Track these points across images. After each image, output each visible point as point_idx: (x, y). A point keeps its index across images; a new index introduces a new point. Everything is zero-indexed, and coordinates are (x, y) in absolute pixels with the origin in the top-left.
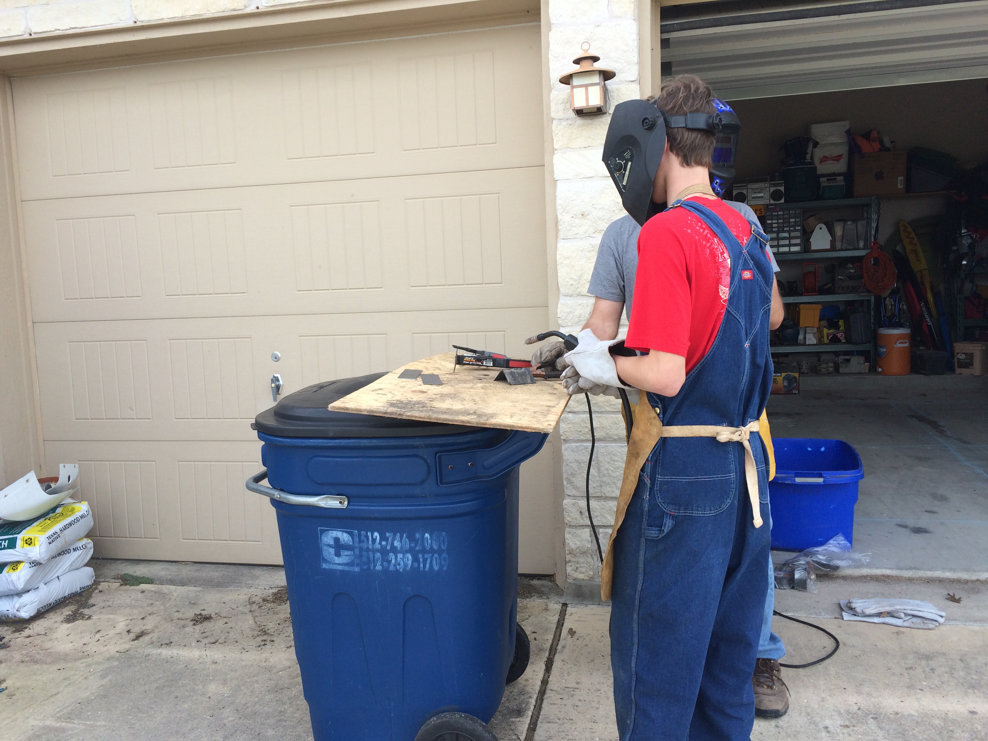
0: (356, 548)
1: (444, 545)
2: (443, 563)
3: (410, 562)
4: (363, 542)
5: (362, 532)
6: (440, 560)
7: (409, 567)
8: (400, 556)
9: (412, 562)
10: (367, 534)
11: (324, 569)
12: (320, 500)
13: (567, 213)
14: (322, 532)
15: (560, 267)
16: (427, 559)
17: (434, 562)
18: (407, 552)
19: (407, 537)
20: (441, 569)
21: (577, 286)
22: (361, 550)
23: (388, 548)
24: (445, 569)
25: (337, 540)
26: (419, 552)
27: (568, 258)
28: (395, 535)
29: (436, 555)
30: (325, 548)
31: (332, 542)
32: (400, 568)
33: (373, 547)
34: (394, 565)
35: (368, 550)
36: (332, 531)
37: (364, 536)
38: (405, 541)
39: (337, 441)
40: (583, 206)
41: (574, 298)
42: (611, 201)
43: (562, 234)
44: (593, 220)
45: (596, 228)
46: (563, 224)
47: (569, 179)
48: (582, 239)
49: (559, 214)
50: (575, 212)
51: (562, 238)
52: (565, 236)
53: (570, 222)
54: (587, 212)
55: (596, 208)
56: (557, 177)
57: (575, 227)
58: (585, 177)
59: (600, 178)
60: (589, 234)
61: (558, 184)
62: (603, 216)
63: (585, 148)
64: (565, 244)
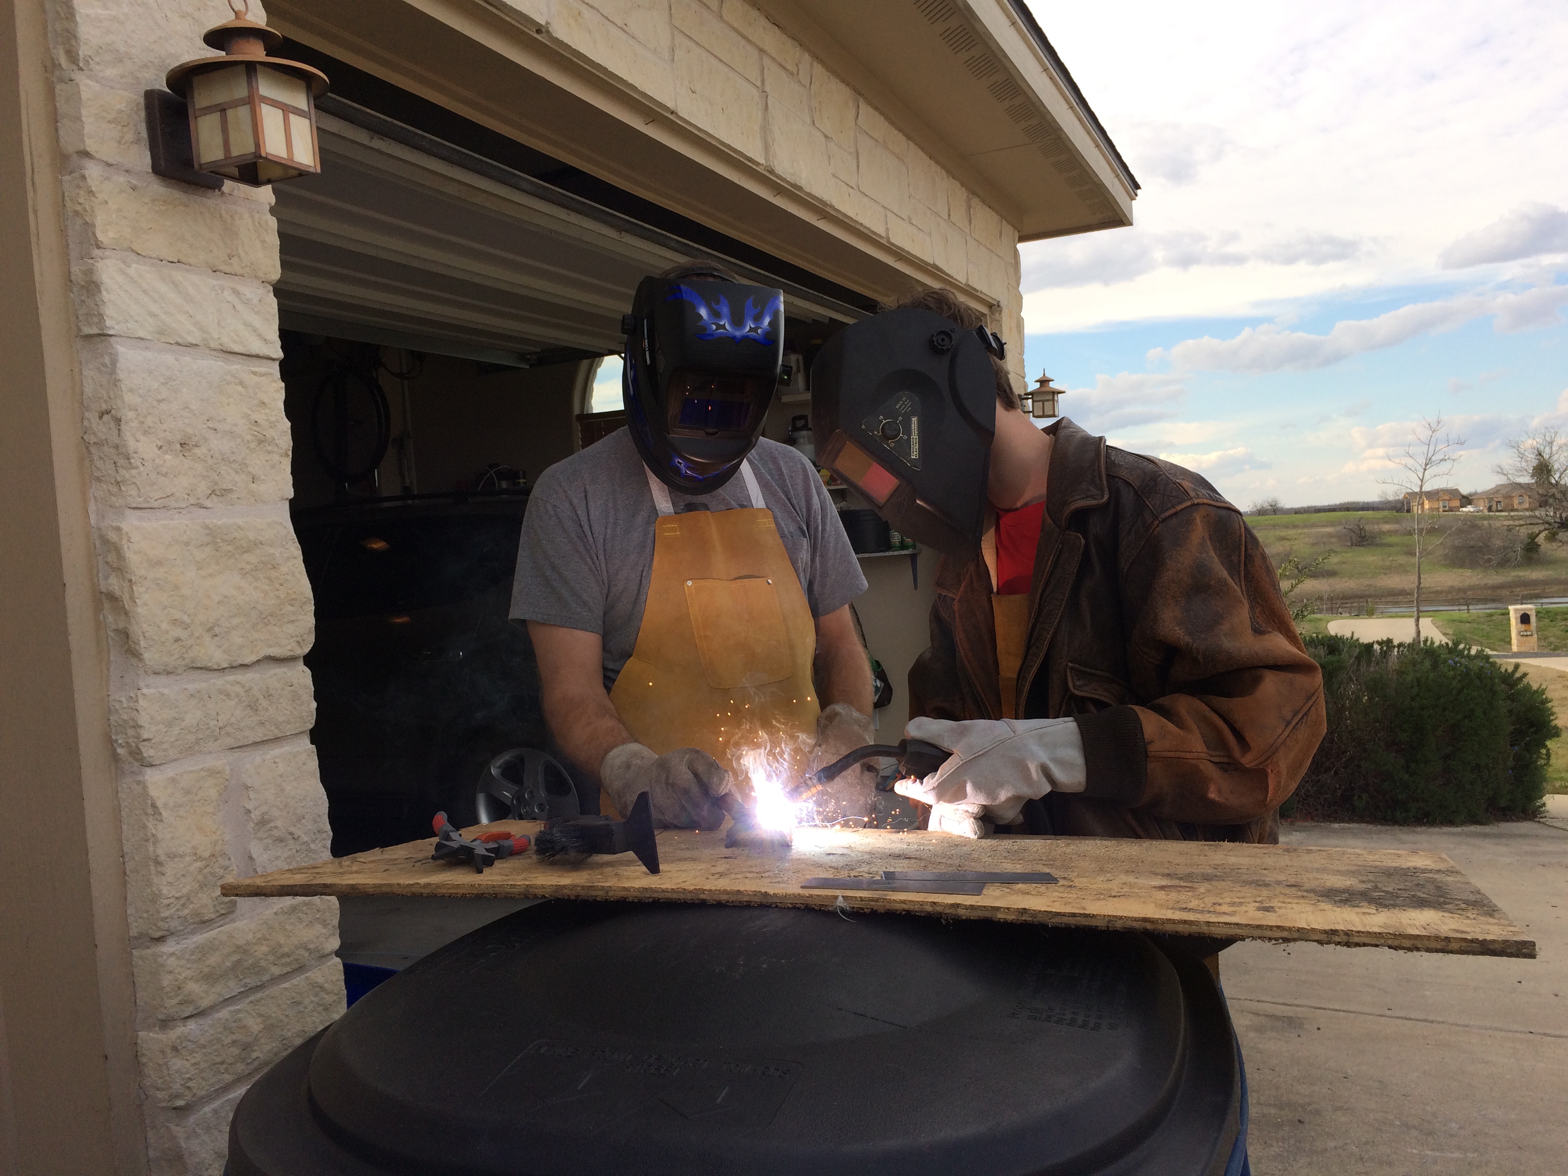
15: (141, 590)
21: (191, 641)
27: (159, 563)
40: (186, 421)
41: (178, 678)
42: (242, 418)
43: (134, 493)
44: (210, 461)
45: (216, 484)
46: (139, 464)
47: (142, 339)
48: (181, 510)
49: (128, 434)
50: (167, 433)
51: (134, 505)
52: (142, 499)
53: (158, 461)
54: (196, 438)
55: (215, 430)
56: (113, 325)
57: (165, 475)
58: (180, 341)
59: (213, 353)
60: (198, 499)
61: (118, 347)
62: (233, 453)
63: (172, 262)
64: (144, 524)
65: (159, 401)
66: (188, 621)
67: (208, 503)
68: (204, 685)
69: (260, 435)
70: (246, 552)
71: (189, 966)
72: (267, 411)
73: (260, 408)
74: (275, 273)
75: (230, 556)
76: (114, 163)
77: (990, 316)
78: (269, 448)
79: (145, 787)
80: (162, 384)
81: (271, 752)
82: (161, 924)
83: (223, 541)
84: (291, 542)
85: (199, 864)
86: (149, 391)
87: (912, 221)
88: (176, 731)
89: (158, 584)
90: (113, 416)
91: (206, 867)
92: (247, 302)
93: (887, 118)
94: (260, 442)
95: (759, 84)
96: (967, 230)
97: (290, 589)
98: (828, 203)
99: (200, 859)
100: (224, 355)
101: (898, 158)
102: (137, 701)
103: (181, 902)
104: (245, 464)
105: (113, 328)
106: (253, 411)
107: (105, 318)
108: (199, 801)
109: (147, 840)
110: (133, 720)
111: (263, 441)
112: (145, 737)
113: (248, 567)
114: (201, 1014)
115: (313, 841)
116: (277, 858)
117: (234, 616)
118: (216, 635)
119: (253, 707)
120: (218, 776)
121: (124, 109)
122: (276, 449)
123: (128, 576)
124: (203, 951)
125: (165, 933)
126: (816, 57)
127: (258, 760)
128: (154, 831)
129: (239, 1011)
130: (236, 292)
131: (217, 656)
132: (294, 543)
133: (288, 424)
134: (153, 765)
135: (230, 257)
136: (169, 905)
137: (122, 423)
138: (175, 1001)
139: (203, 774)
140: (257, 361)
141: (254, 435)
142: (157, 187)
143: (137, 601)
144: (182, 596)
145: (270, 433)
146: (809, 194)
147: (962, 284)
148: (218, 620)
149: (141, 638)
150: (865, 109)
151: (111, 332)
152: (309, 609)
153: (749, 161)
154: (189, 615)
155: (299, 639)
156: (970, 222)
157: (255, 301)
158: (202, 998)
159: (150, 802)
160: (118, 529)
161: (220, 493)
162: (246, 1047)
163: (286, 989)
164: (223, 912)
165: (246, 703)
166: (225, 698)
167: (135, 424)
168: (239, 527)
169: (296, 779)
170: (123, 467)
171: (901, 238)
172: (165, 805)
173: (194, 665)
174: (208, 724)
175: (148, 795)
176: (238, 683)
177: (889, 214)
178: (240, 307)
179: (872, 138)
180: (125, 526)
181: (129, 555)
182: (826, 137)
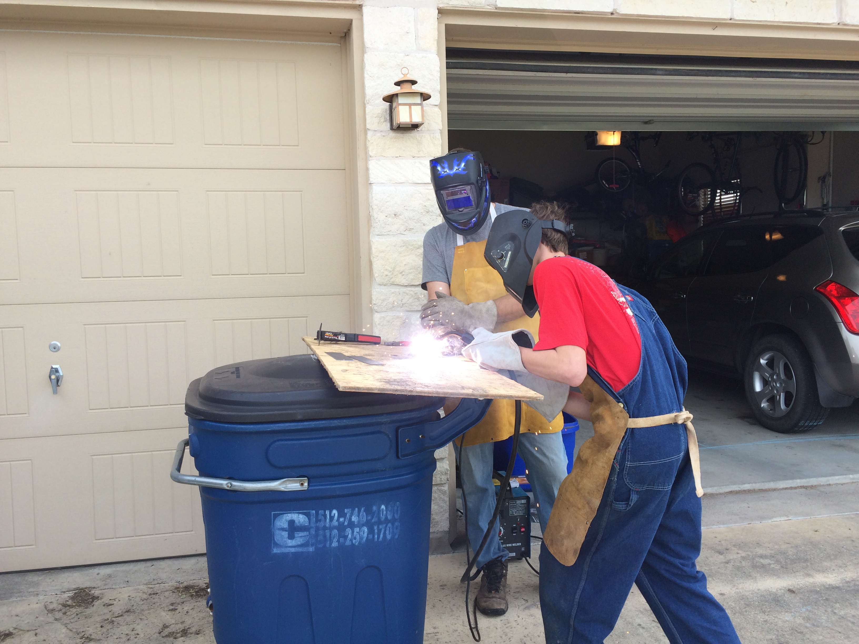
0: (311, 527)
1: (397, 514)
2: (395, 531)
3: (366, 535)
4: (320, 521)
5: (320, 511)
6: (393, 530)
7: (365, 539)
8: (357, 530)
9: (368, 535)
10: (325, 512)
11: (276, 553)
12: (280, 484)
14: (276, 516)
15: (376, 260)
16: (381, 529)
17: (387, 532)
18: (363, 525)
19: (365, 511)
20: (393, 538)
21: (391, 277)
22: (317, 529)
23: (346, 523)
24: (397, 537)
25: (292, 522)
26: (375, 523)
27: (383, 252)
28: (353, 510)
29: (390, 525)
30: (277, 532)
31: (286, 526)
32: (356, 542)
33: (330, 525)
34: (351, 540)
35: (325, 528)
36: (287, 515)
37: (322, 515)
38: (363, 515)
39: (306, 423)
40: (397, 207)
41: (388, 287)
42: (419, 205)
44: (405, 220)
45: (407, 227)
46: (378, 222)
47: (383, 183)
48: (394, 235)
50: (389, 212)
51: (375, 234)
53: (385, 221)
54: (400, 213)
55: (408, 209)
57: (388, 225)
58: (398, 182)
60: (401, 232)
61: (373, 186)
62: (414, 216)
63: (397, 157)
64: (380, 240)
65: (386, 202)
66: (391, 270)
68: (398, 290)
70: (418, 249)
73: (427, 202)
76: (377, 130)
80: (388, 196)
86: (382, 199)
89: (381, 258)
104: (420, 220)
106: (424, 202)
107: (371, 178)
108: (392, 325)
111: (428, 212)
112: (374, 304)
118: (403, 275)
120: (401, 318)
121: (380, 112)
123: (372, 254)
131: (404, 282)
134: (376, 312)
135: (420, 151)
137: (373, 210)
139: (395, 317)
140: (425, 185)
141: (424, 210)
142: (392, 134)
149: (375, 273)
151: (372, 182)
161: (409, 230)
165: (415, 297)
166: (405, 295)
167: (377, 210)
168: (415, 241)
170: (374, 223)
172: (379, 324)
173: (394, 284)
174: (398, 302)
176: (412, 291)
180: (375, 240)
181: (373, 248)
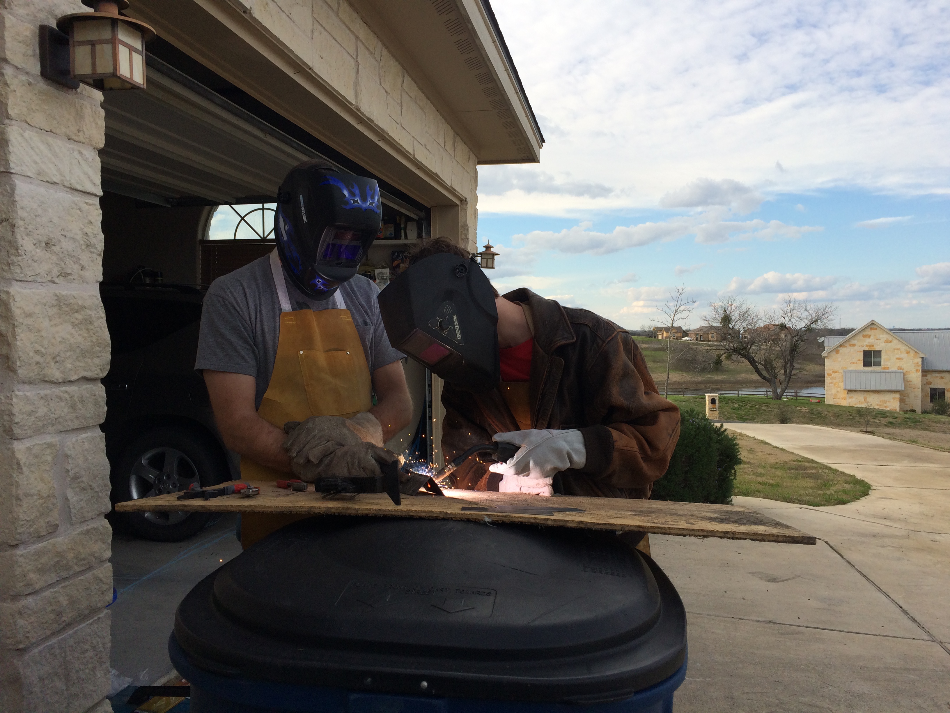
13: (27, 235)
15: (20, 331)
21: (44, 365)
27: (29, 315)
40: (50, 229)
41: (35, 386)
42: (80, 230)
43: (18, 271)
44: (61, 255)
45: (63, 269)
46: (23, 254)
47: (29, 177)
48: (42, 284)
49: (19, 235)
50: (39, 236)
51: (18, 279)
52: (22, 275)
53: (33, 253)
54: (54, 240)
55: (65, 236)
56: (14, 167)
57: (36, 262)
58: (49, 180)
59: (65, 189)
60: (53, 278)
61: (16, 180)
62: (73, 251)
63: (47, 131)
64: (22, 290)
65: (36, 216)
66: (44, 352)
67: (57, 281)
68: (48, 392)
69: (88, 242)
70: (76, 312)
71: (30, 563)
72: (93, 227)
73: (89, 225)
74: (101, 143)
75: (67, 314)
76: (20, 67)
77: (461, 207)
78: (92, 250)
79: (13, 452)
80: (38, 205)
81: (81, 436)
82: (17, 536)
83: (65, 304)
84: (100, 308)
85: (41, 501)
86: (32, 209)
87: (427, 147)
88: (33, 419)
89: (29, 328)
90: (9, 223)
91: (44, 503)
92: (86, 160)
93: (418, 85)
94: (88, 246)
95: (355, 57)
96: (453, 155)
97: (99, 337)
98: (386, 131)
99: (41, 497)
100: (71, 191)
101: (421, 109)
102: (12, 399)
103: (30, 524)
104: (79, 259)
105: (13, 169)
106: (85, 227)
107: (10, 162)
108: (42, 463)
109: (12, 485)
110: (9, 410)
112: (16, 421)
113: (77, 322)
114: (35, 592)
115: (101, 491)
116: (81, 500)
117: (67, 351)
118: (57, 362)
119: (73, 407)
120: (53, 448)
121: (29, 35)
122: (95, 251)
123: (12, 322)
124: (39, 554)
125: (19, 542)
126: (384, 45)
127: (74, 440)
128: (17, 479)
129: (56, 592)
130: (80, 153)
131: (57, 374)
132: (102, 308)
133: (103, 236)
134: (17, 439)
135: (79, 131)
136: (23, 525)
137: (15, 228)
138: (22, 584)
139: (45, 446)
140: (88, 197)
141: (84, 241)
142: (42, 85)
143: (17, 337)
144: (42, 336)
145: (94, 241)
146: (377, 125)
147: (448, 185)
148: (59, 353)
149: (18, 361)
150: (407, 79)
151: (12, 171)
152: (108, 350)
153: (347, 102)
154: (45, 348)
155: (102, 367)
156: (455, 151)
157: (90, 160)
158: (36, 583)
159: (15, 461)
160: (8, 293)
161: (64, 275)
162: (59, 614)
163: (82, 580)
164: (50, 531)
165: (70, 405)
166: (59, 400)
167: (22, 229)
168: (74, 297)
169: (94, 453)
170: (12, 255)
171: (421, 156)
172: (25, 463)
173: (44, 379)
174: (50, 416)
175: (15, 456)
176: (66, 392)
177: (416, 142)
178: (82, 162)
179: (409, 95)
180: (12, 291)
181: (13, 308)
182: (386, 92)
